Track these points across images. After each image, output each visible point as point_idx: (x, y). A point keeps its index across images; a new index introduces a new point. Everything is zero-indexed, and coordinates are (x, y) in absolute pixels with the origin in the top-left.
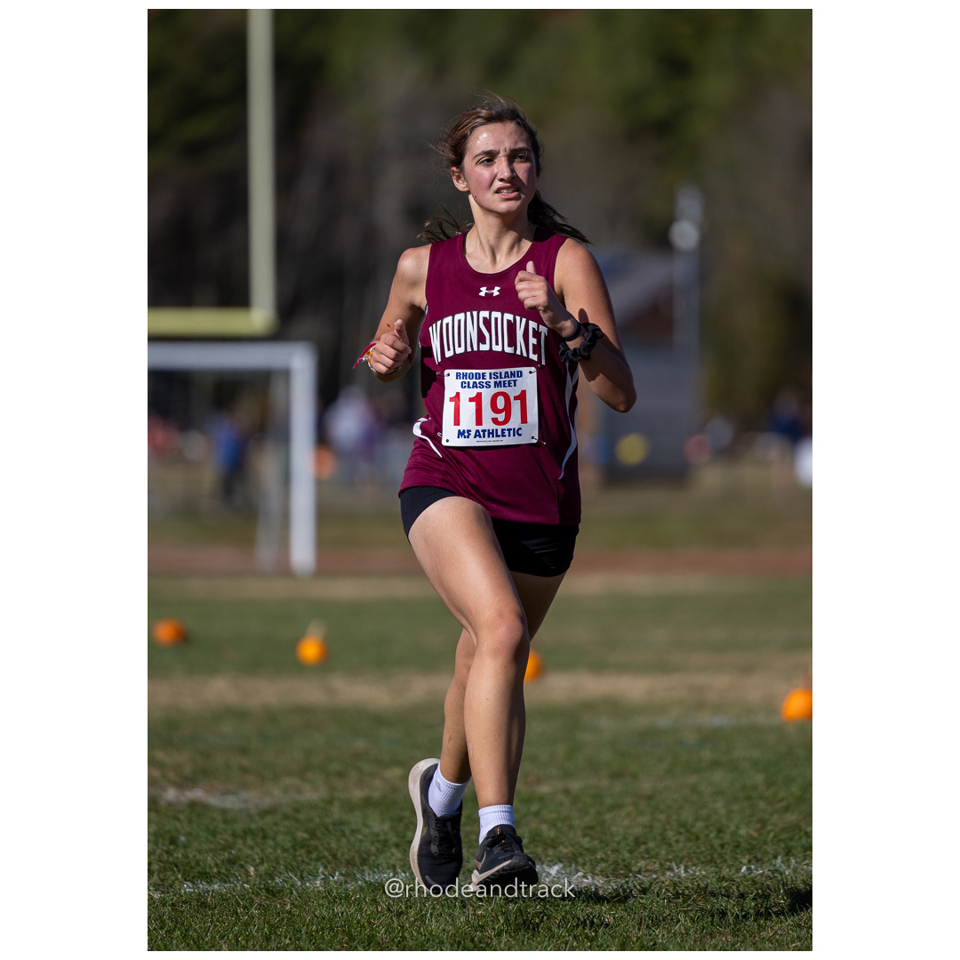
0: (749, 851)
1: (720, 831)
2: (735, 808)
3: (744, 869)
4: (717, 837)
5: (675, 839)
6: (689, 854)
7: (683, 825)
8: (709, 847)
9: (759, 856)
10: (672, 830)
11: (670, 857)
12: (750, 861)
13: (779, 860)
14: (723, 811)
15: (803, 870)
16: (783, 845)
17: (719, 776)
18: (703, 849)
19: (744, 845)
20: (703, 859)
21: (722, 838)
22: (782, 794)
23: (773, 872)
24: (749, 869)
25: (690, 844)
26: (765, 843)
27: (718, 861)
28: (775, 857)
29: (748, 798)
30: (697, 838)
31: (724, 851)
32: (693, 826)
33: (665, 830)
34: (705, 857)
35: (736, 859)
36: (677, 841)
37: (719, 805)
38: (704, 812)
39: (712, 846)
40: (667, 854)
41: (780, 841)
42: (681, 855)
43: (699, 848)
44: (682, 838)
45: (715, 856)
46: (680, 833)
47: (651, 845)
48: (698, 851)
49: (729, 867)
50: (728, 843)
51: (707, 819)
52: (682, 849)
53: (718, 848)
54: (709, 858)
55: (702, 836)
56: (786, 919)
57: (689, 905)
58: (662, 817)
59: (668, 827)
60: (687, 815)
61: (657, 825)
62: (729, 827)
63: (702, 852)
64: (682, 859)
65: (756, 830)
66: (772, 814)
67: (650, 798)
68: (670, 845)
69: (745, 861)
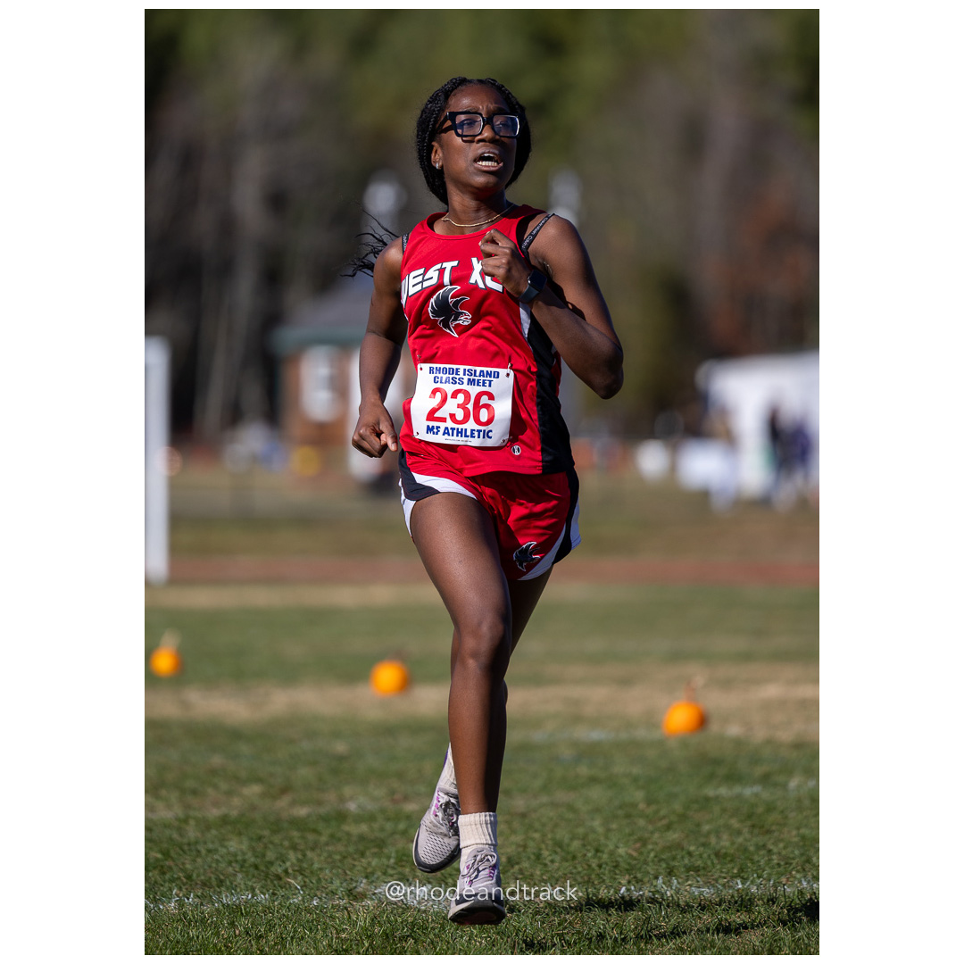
0: (628, 871)
1: (597, 851)
2: (614, 826)
3: (623, 889)
4: (595, 856)
5: (550, 858)
6: (565, 874)
7: (559, 844)
8: (586, 867)
9: (639, 875)
10: (547, 850)
11: (545, 877)
12: (629, 882)
13: (660, 881)
14: (600, 830)
15: (686, 891)
16: (664, 865)
17: (597, 794)
18: (580, 869)
19: (623, 865)
20: (580, 880)
21: (600, 858)
22: (663, 813)
23: (654, 893)
24: (628, 890)
25: (567, 864)
26: (645, 862)
27: (596, 882)
28: (657, 878)
29: (628, 816)
30: (574, 858)
31: (602, 870)
32: (568, 845)
33: (540, 849)
34: (582, 877)
35: (615, 879)
36: (552, 861)
37: (597, 823)
38: (581, 831)
39: (589, 866)
40: (542, 874)
41: (661, 860)
42: (556, 876)
43: (575, 868)
44: (557, 858)
45: (593, 876)
46: (556, 853)
47: (525, 865)
48: (574, 871)
49: (608, 888)
50: (606, 864)
51: (584, 837)
52: (558, 869)
53: (596, 868)
54: (586, 878)
55: (579, 855)
56: (667, 942)
57: (565, 928)
58: (537, 835)
59: (543, 846)
60: (563, 834)
61: (531, 844)
62: (606, 846)
63: (579, 873)
64: (557, 880)
65: (636, 850)
66: (652, 833)
67: (524, 815)
68: (545, 865)
69: (624, 882)
